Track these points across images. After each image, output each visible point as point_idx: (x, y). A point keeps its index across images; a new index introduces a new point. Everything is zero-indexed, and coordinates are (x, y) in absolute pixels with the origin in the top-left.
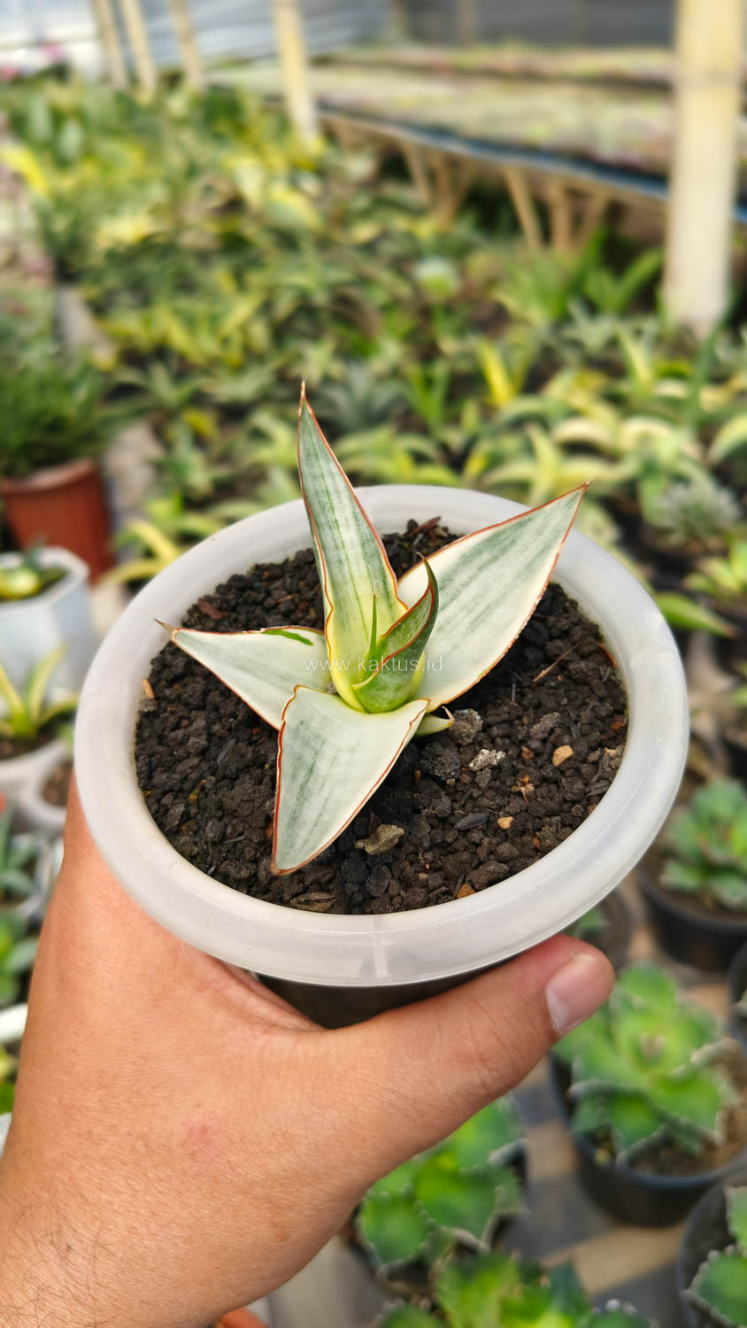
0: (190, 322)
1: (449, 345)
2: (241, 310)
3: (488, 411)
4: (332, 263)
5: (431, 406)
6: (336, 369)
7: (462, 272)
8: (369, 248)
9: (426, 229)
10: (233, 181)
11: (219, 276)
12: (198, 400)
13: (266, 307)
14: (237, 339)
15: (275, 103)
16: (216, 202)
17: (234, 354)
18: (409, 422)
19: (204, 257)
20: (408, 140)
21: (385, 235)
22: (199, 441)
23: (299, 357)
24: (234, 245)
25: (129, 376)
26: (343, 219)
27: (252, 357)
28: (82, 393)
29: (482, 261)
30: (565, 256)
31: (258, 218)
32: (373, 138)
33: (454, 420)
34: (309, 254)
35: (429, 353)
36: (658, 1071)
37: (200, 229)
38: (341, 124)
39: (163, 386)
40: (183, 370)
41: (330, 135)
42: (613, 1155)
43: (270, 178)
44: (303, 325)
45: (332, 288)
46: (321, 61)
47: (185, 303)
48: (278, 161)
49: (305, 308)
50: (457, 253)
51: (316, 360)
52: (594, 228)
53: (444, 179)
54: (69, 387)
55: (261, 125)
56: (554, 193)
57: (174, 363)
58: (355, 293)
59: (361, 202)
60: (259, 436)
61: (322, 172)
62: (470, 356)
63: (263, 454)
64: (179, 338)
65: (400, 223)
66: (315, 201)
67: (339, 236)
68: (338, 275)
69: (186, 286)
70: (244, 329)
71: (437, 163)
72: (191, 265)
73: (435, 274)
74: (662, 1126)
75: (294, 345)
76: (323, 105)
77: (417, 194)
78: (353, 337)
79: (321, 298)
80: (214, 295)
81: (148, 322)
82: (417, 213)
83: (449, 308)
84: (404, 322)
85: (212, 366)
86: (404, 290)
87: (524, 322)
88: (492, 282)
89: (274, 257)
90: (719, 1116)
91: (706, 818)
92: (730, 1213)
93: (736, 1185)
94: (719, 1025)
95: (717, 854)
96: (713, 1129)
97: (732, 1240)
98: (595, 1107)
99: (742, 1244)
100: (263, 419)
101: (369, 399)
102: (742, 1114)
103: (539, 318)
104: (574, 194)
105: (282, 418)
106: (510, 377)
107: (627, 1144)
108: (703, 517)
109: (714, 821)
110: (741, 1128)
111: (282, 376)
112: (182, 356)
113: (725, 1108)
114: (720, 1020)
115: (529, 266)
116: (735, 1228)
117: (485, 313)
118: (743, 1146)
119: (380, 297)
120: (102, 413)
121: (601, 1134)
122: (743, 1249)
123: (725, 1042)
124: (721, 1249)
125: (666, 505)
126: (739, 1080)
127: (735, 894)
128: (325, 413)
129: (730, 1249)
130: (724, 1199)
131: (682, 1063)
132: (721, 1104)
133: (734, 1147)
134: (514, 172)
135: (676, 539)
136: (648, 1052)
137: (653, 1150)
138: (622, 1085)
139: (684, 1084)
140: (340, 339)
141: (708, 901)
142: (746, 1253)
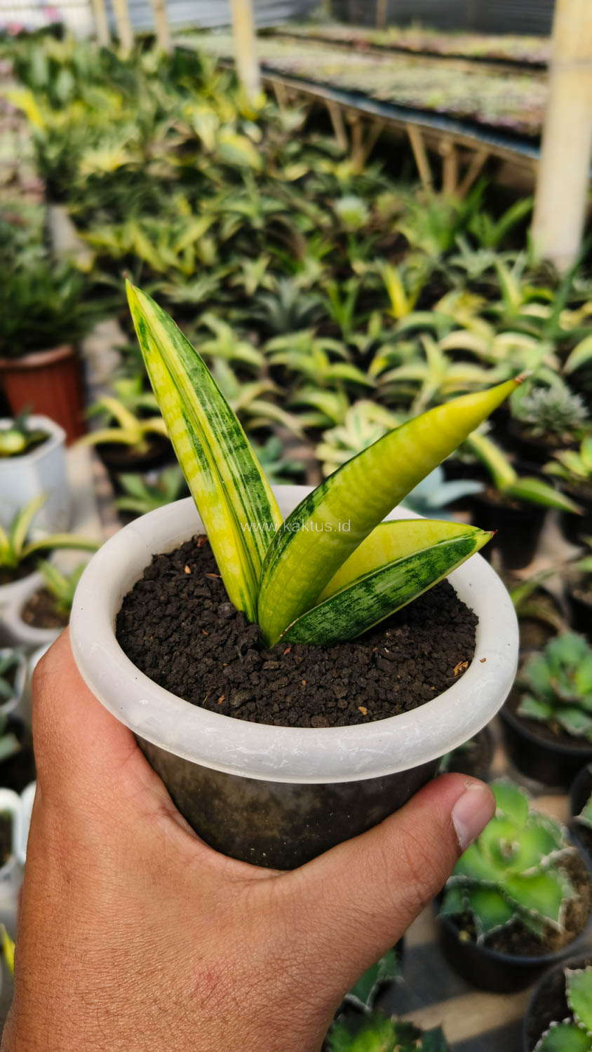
0: (154, 238)
1: (359, 266)
2: (196, 229)
3: (389, 323)
4: (269, 196)
5: (343, 315)
6: (268, 281)
7: (371, 208)
8: (298, 184)
9: (344, 172)
10: (192, 125)
11: (179, 201)
13: (215, 228)
14: (190, 253)
15: (227, 65)
16: (176, 141)
17: (188, 266)
18: (327, 328)
19: (167, 186)
20: (331, 100)
21: (311, 174)
23: (240, 270)
24: (190, 176)
25: (104, 278)
26: (278, 161)
27: (202, 268)
28: (66, 292)
29: (388, 201)
30: (450, 200)
31: (209, 156)
32: (302, 96)
33: (363, 328)
34: (250, 186)
35: (342, 272)
36: (513, 870)
37: (164, 164)
38: (278, 83)
40: (147, 276)
41: (269, 93)
42: (474, 936)
43: (221, 125)
44: (243, 244)
45: (267, 215)
46: (265, 34)
47: (149, 222)
48: (229, 113)
49: (246, 229)
50: (369, 193)
51: (254, 274)
52: (476, 176)
53: (357, 133)
54: (57, 286)
55: (216, 82)
56: (445, 147)
57: (140, 269)
58: (285, 220)
60: (207, 332)
61: (262, 123)
62: (377, 276)
63: (209, 347)
64: (144, 250)
65: (324, 166)
66: (256, 144)
67: (274, 174)
68: (273, 205)
69: (151, 208)
70: (196, 245)
71: (353, 118)
72: (156, 190)
73: (351, 209)
74: (515, 915)
75: (235, 261)
76: (265, 68)
77: (338, 144)
78: (283, 255)
79: (258, 223)
80: (174, 217)
81: (119, 235)
82: (338, 159)
83: (360, 237)
84: (324, 247)
85: (168, 275)
86: (325, 220)
87: (419, 250)
88: (395, 218)
89: (222, 189)
90: (561, 909)
91: (557, 663)
92: (568, 992)
93: (573, 967)
94: (563, 835)
95: (565, 693)
96: (556, 920)
97: (570, 1013)
98: (461, 897)
99: (577, 1017)
100: (209, 318)
101: (295, 307)
102: (579, 908)
103: (432, 247)
104: (461, 149)
105: (225, 318)
106: (408, 294)
107: (486, 928)
108: (561, 416)
109: (563, 666)
110: (577, 919)
111: (225, 285)
112: (146, 265)
113: (565, 903)
114: (563, 830)
115: (426, 205)
116: (572, 1004)
117: (389, 241)
118: (578, 934)
119: (306, 224)
120: (81, 308)
121: (465, 919)
122: (579, 1021)
123: (569, 850)
124: (560, 1020)
125: (530, 405)
126: (576, 880)
127: (578, 726)
128: (259, 316)
129: (567, 1020)
130: (563, 979)
131: (533, 865)
132: (563, 899)
133: (571, 934)
134: (414, 129)
135: (537, 432)
136: (505, 855)
137: (506, 933)
138: (484, 881)
139: (532, 880)
140: (273, 257)
141: (555, 728)
142: (582, 1025)
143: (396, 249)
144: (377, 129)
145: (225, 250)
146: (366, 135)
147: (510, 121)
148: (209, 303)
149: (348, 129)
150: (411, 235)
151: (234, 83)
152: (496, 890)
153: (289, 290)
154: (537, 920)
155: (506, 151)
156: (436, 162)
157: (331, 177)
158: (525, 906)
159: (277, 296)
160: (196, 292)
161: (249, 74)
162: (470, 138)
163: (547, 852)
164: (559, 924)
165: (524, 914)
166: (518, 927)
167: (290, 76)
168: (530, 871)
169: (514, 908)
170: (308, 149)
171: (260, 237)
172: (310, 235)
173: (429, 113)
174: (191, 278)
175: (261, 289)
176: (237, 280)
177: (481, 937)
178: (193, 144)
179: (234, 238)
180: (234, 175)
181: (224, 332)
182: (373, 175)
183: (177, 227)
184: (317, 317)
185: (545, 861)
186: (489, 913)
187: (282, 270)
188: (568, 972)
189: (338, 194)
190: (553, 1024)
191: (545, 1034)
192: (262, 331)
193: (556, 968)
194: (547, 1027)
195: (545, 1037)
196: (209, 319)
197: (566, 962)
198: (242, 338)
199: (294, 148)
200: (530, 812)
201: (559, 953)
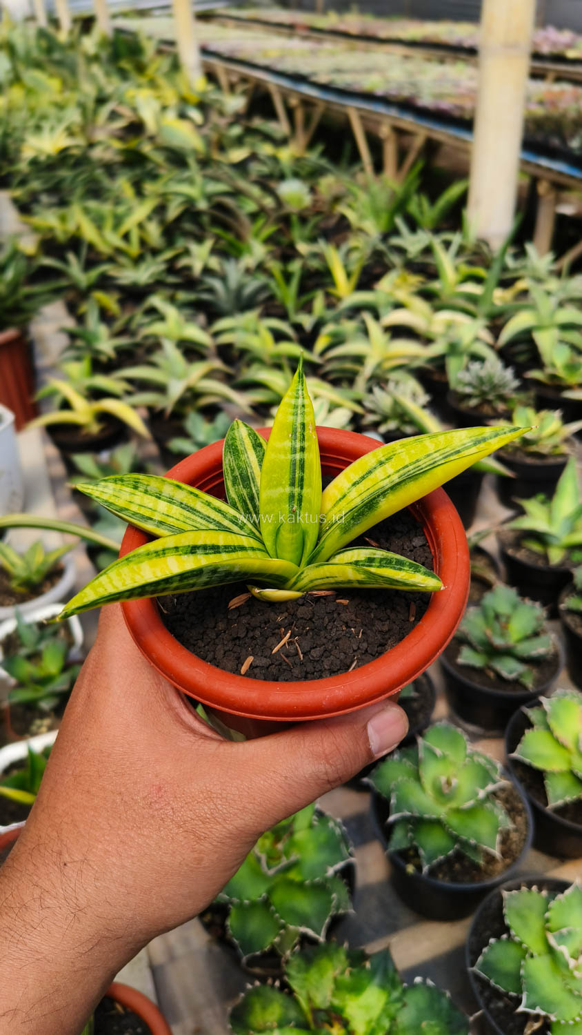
0: (99, 222)
1: (303, 248)
2: (142, 211)
3: (332, 300)
4: (212, 178)
5: (288, 295)
7: (313, 190)
8: (241, 167)
9: (286, 155)
10: (135, 109)
11: (122, 184)
12: (105, 283)
13: (160, 210)
14: (135, 237)
15: (167, 47)
16: (120, 124)
17: (134, 249)
18: (272, 308)
19: (110, 169)
20: (273, 83)
21: (254, 157)
22: (105, 316)
23: (187, 252)
24: (134, 160)
25: (48, 261)
26: (222, 148)
27: (148, 251)
28: (10, 274)
29: (328, 184)
30: (391, 182)
31: (152, 139)
32: (244, 80)
33: (307, 308)
35: (287, 254)
36: (453, 804)
37: (108, 148)
38: (219, 66)
39: (76, 271)
40: (92, 259)
41: (211, 77)
42: (419, 868)
43: (163, 109)
44: (188, 226)
45: (209, 197)
46: (204, 17)
47: (93, 204)
48: (171, 98)
49: (190, 212)
50: (311, 176)
52: (415, 158)
53: (299, 116)
54: (1, 270)
55: (158, 66)
56: (385, 131)
57: (84, 252)
58: (229, 201)
60: (152, 312)
61: (203, 106)
62: (320, 256)
63: (157, 328)
64: (89, 233)
65: (266, 149)
66: (199, 127)
67: (216, 156)
68: (216, 187)
69: (95, 192)
70: (141, 226)
71: (294, 102)
72: (100, 174)
73: (293, 191)
74: (456, 846)
75: (181, 243)
76: (205, 51)
77: (280, 128)
78: (230, 237)
79: (202, 205)
80: (118, 202)
81: (64, 218)
82: (282, 142)
83: (303, 220)
84: (269, 227)
85: (116, 256)
86: (269, 202)
87: (361, 230)
88: (337, 199)
89: (166, 172)
90: (498, 838)
91: (492, 614)
92: (505, 911)
93: (509, 890)
94: (499, 771)
95: (498, 641)
96: (494, 848)
97: (507, 929)
98: (407, 832)
99: (513, 932)
101: (241, 288)
102: (514, 837)
103: (372, 228)
104: (400, 132)
105: (172, 300)
106: (349, 275)
107: (429, 860)
108: (494, 387)
109: (497, 617)
110: (514, 846)
111: (171, 268)
112: (91, 247)
113: (501, 832)
114: (499, 766)
115: (365, 188)
116: (507, 921)
117: (332, 222)
118: (515, 860)
119: (251, 207)
120: (26, 290)
121: (411, 853)
122: (514, 936)
123: (504, 783)
124: (498, 937)
125: (467, 377)
126: (512, 811)
127: (511, 672)
128: (206, 296)
129: (505, 936)
130: (501, 899)
131: (471, 799)
132: (500, 828)
133: (508, 861)
134: (353, 111)
135: (473, 402)
136: (446, 791)
137: (449, 862)
138: (426, 816)
139: (470, 812)
140: (218, 238)
141: (492, 675)
142: (517, 939)
143: (338, 230)
144: (318, 113)
145: (171, 232)
146: (308, 120)
147: (446, 104)
148: (156, 285)
149: (290, 113)
150: (351, 216)
151: (176, 66)
152: (438, 823)
153: (234, 271)
154: (475, 848)
155: (443, 134)
156: (376, 146)
157: (275, 159)
158: (464, 837)
159: (223, 278)
160: (143, 275)
161: (190, 58)
162: (408, 121)
163: (483, 786)
164: (496, 852)
165: (465, 844)
166: (459, 856)
167: (231, 60)
168: (470, 804)
169: (456, 839)
170: (250, 131)
171: (205, 219)
172: (254, 216)
173: (369, 97)
174: (138, 261)
175: (207, 271)
176: (183, 262)
177: (426, 869)
178: (136, 128)
179: (179, 219)
180: (177, 159)
181: (171, 312)
182: (314, 157)
183: (121, 210)
184: (262, 296)
185: (482, 794)
186: (433, 845)
187: (226, 252)
188: (505, 894)
189: (282, 177)
190: (492, 940)
191: (485, 950)
192: (210, 312)
193: (495, 891)
194: (486, 944)
195: (485, 953)
196: (156, 301)
197: (505, 885)
198: (190, 319)
199: (236, 131)
200: (469, 751)
201: (497, 878)
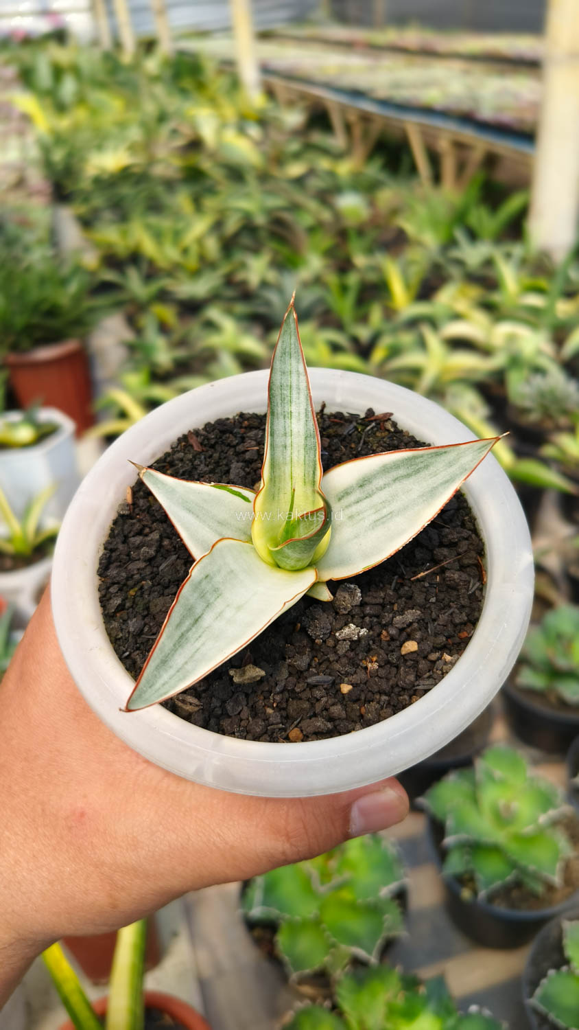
0: (158, 236)
1: (360, 260)
2: (199, 227)
3: (389, 313)
4: (271, 193)
6: (272, 276)
7: (372, 203)
8: (299, 182)
9: (345, 169)
10: (194, 126)
11: (182, 200)
12: (163, 296)
13: (218, 226)
14: (194, 250)
15: (228, 67)
16: (180, 142)
17: (192, 262)
18: (328, 319)
19: (170, 185)
20: (331, 99)
21: (312, 172)
22: (163, 329)
23: (243, 266)
24: (194, 176)
25: (109, 276)
26: (279, 160)
27: (206, 264)
28: (73, 287)
29: (388, 196)
30: (450, 195)
31: (212, 156)
32: (303, 96)
33: (364, 319)
34: (252, 184)
35: (344, 266)
36: (513, 829)
37: (167, 163)
38: (278, 83)
39: (135, 285)
40: (151, 273)
41: (270, 93)
42: (475, 893)
43: (223, 125)
44: (246, 240)
45: (269, 212)
46: (265, 36)
47: (154, 220)
48: (230, 112)
49: (249, 227)
50: (369, 189)
51: (256, 269)
52: (474, 172)
53: (357, 131)
54: (64, 282)
55: (218, 84)
56: (444, 145)
57: (145, 267)
58: (287, 216)
59: (294, 146)
60: (211, 326)
61: (263, 122)
62: (377, 269)
63: (214, 340)
64: (149, 247)
65: (324, 164)
66: (258, 144)
67: (276, 172)
68: (274, 202)
69: (155, 207)
70: (200, 241)
71: (353, 118)
72: (160, 190)
73: (351, 204)
74: (514, 872)
75: (239, 256)
76: (266, 70)
77: (337, 141)
78: (285, 251)
79: (260, 220)
80: (177, 215)
81: (124, 234)
82: (338, 156)
83: (361, 232)
84: (326, 241)
85: (174, 270)
86: (326, 216)
87: (419, 244)
88: (395, 212)
89: (225, 187)
90: (560, 866)
91: (553, 634)
94: (561, 795)
95: (561, 663)
96: (556, 876)
98: (464, 856)
100: (214, 313)
103: (431, 240)
104: (460, 146)
105: (229, 312)
106: (407, 286)
107: (486, 885)
108: (557, 400)
109: (559, 636)
110: (574, 875)
111: (229, 281)
112: (151, 263)
113: (562, 860)
114: (562, 792)
115: (425, 200)
117: (389, 236)
119: (306, 220)
120: (89, 303)
121: (467, 877)
123: (565, 809)
125: (527, 390)
126: (574, 838)
127: (575, 695)
128: (262, 310)
131: (531, 824)
132: (560, 856)
134: (412, 126)
135: (534, 417)
136: (505, 816)
138: (484, 841)
139: (530, 839)
140: (276, 253)
141: (553, 698)
143: (396, 242)
144: (375, 129)
145: (229, 246)
146: (366, 134)
147: (507, 117)
148: (214, 298)
149: (348, 128)
150: (409, 228)
151: (235, 84)
152: (496, 848)
153: (292, 284)
154: (535, 876)
155: (504, 146)
156: (434, 159)
157: (332, 174)
158: (523, 863)
159: (279, 289)
160: (199, 288)
161: (250, 74)
162: (468, 134)
163: (544, 812)
164: (558, 880)
165: (523, 870)
167: (290, 76)
168: (528, 829)
169: (514, 865)
170: (309, 147)
171: (263, 233)
172: (312, 230)
173: (427, 110)
174: (196, 274)
175: (264, 284)
176: (240, 276)
177: (482, 894)
178: (195, 145)
179: (237, 235)
180: (236, 174)
181: (229, 326)
182: (373, 170)
184: (319, 310)
185: (543, 820)
186: (491, 870)
187: (284, 264)
189: (338, 190)
192: (265, 323)
194: (544, 976)
198: (246, 331)
200: (529, 775)
201: (559, 907)
